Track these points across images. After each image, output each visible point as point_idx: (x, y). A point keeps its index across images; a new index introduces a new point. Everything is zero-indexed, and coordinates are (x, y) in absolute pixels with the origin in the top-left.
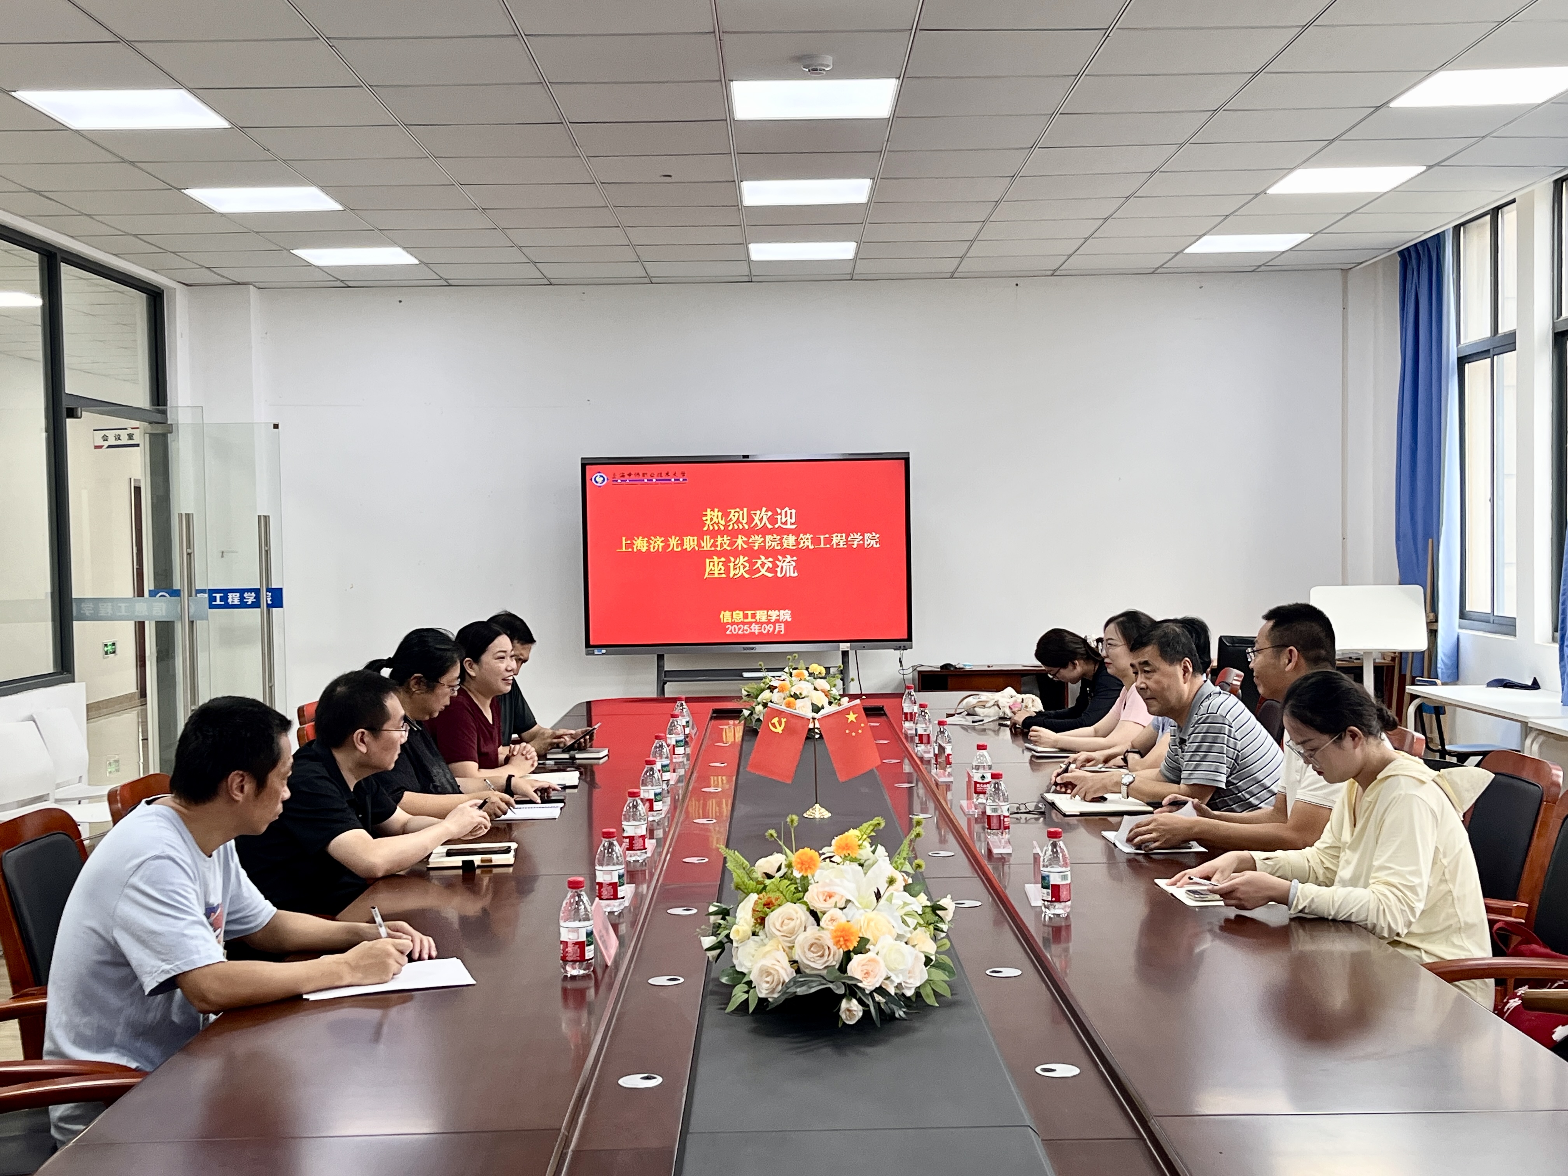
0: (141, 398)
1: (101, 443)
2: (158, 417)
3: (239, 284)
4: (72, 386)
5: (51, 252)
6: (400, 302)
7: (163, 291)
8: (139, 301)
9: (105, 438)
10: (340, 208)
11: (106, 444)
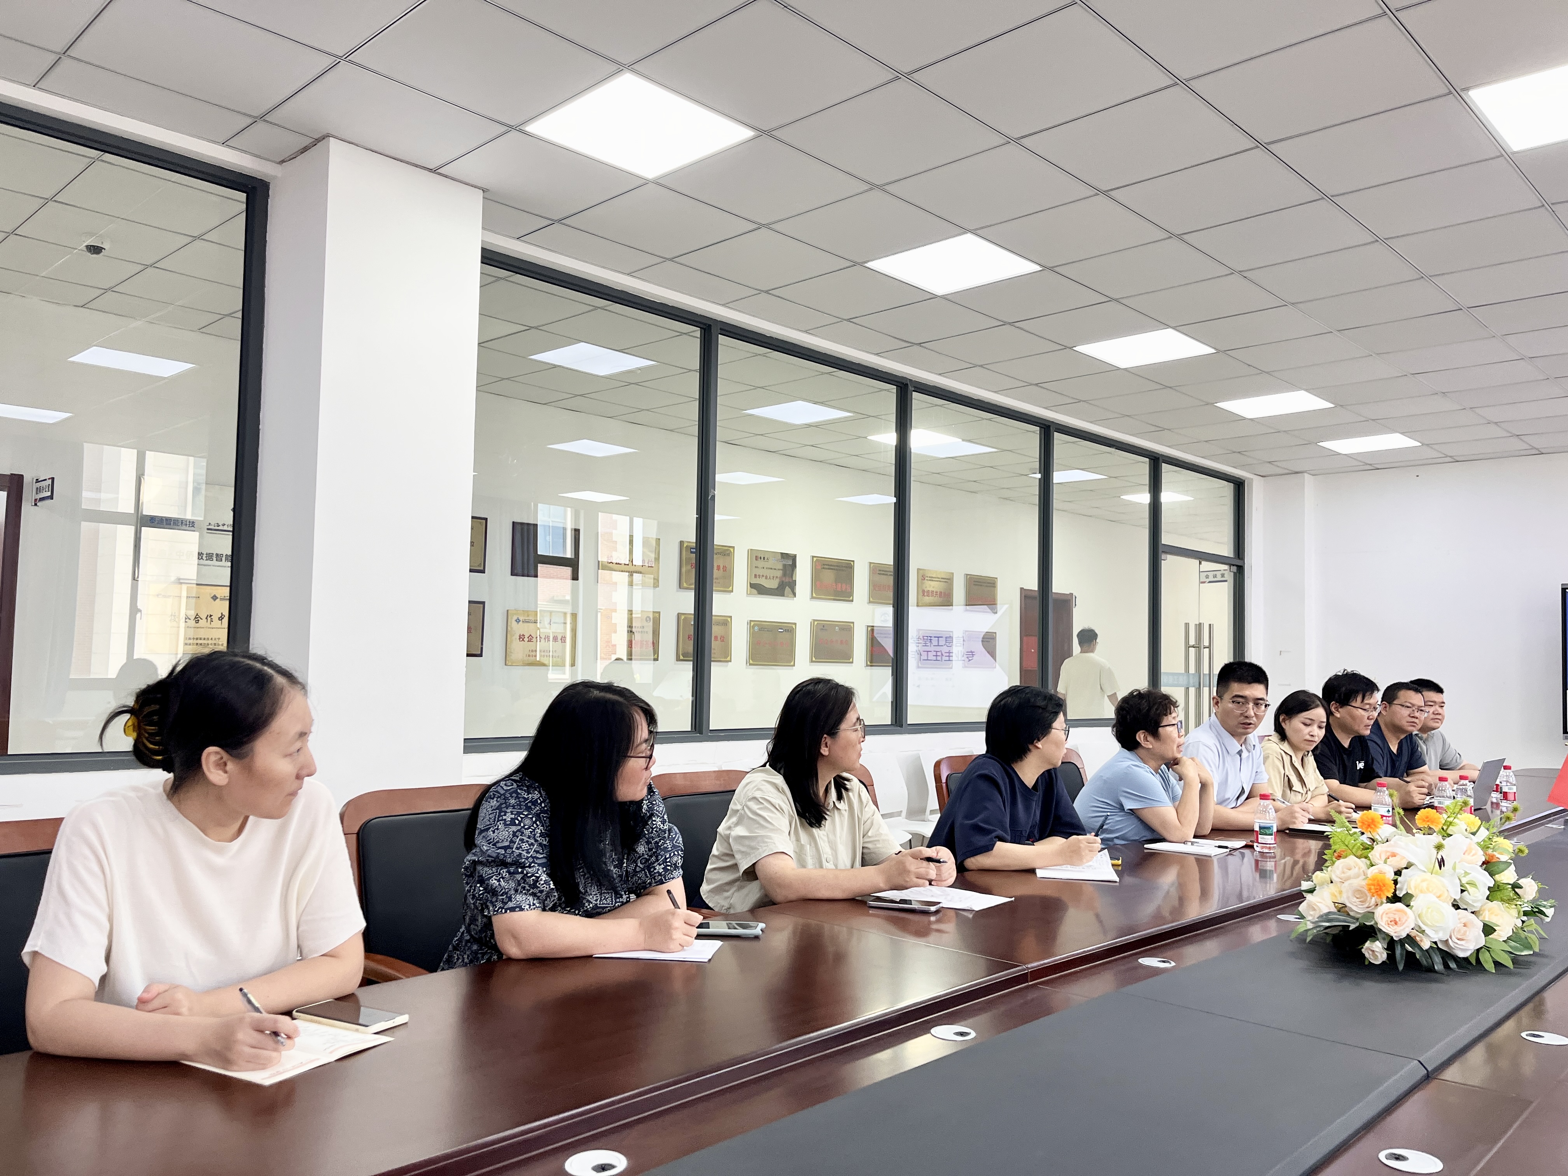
0: (1227, 550)
2: (1239, 562)
3: (1297, 473)
4: (1166, 539)
5: (1155, 457)
6: (1418, 476)
7: (1244, 481)
8: (1228, 489)
9: (1207, 577)
10: (1332, 406)
11: (1208, 580)
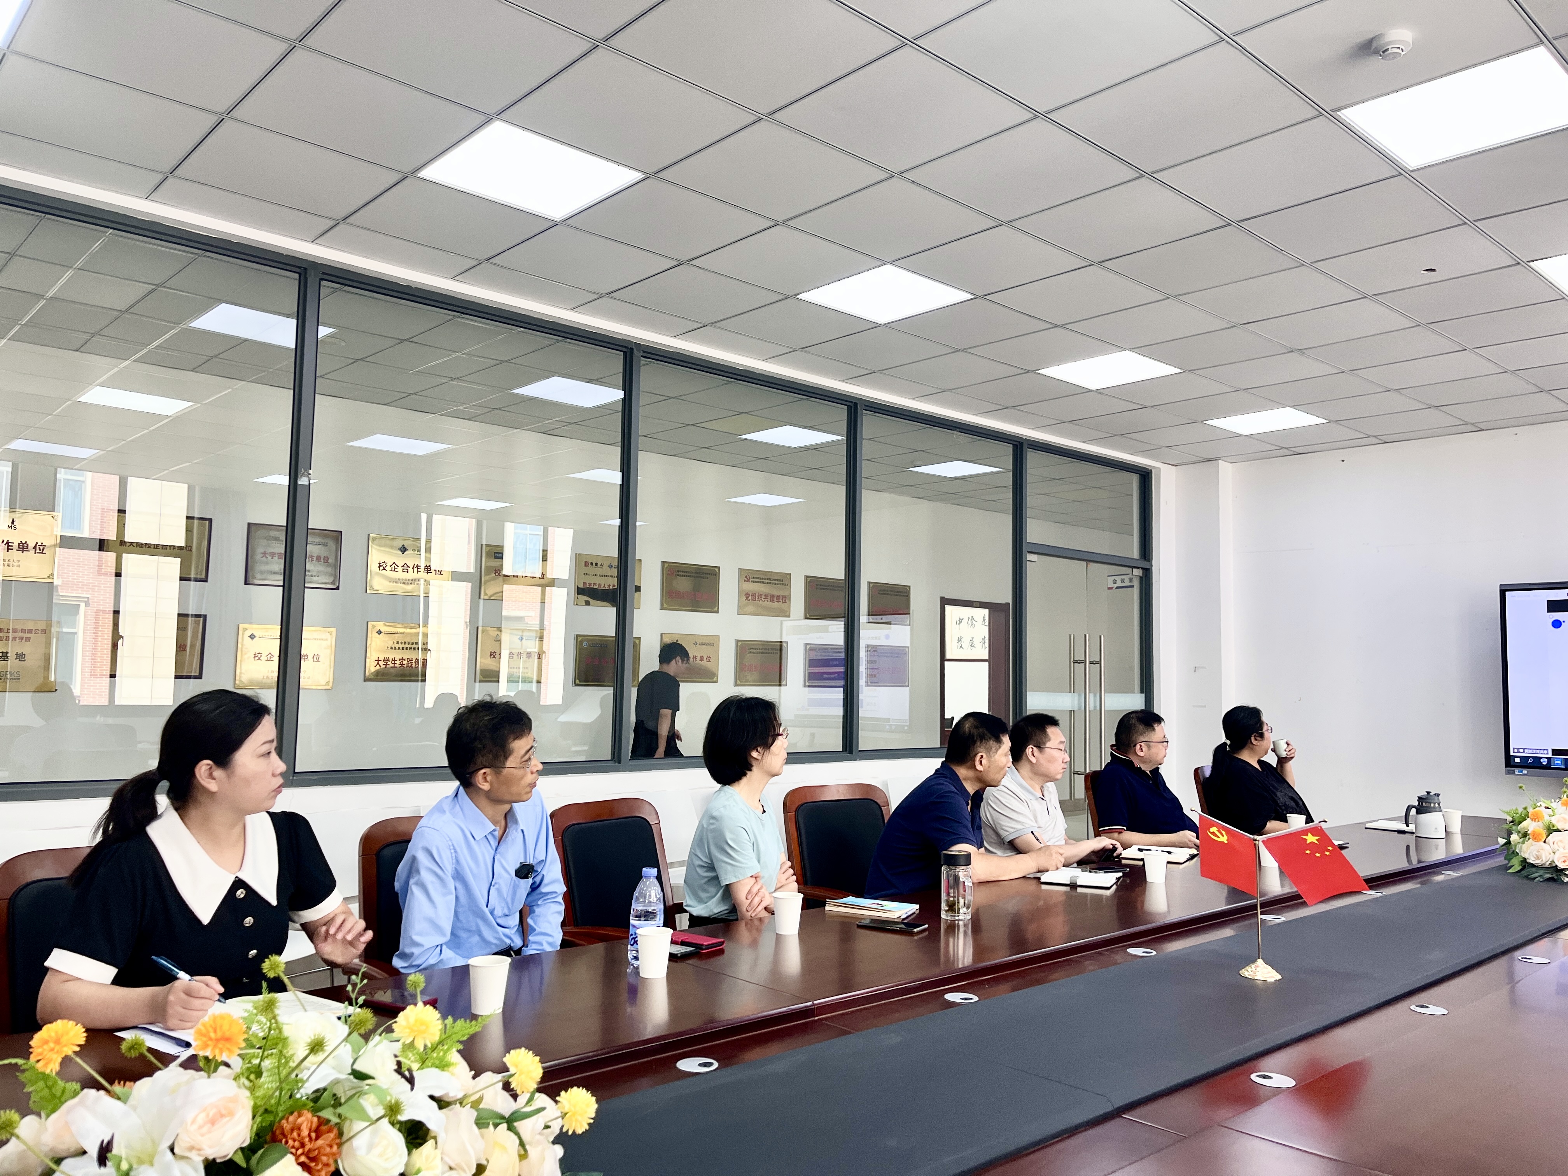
0: (1133, 552)
1: (1111, 585)
2: (1145, 564)
3: (1208, 460)
4: (1029, 536)
5: (1017, 443)
6: (1345, 463)
7: (1152, 471)
8: (1129, 480)
9: (1115, 582)
10: (1178, 371)
11: (1115, 586)
